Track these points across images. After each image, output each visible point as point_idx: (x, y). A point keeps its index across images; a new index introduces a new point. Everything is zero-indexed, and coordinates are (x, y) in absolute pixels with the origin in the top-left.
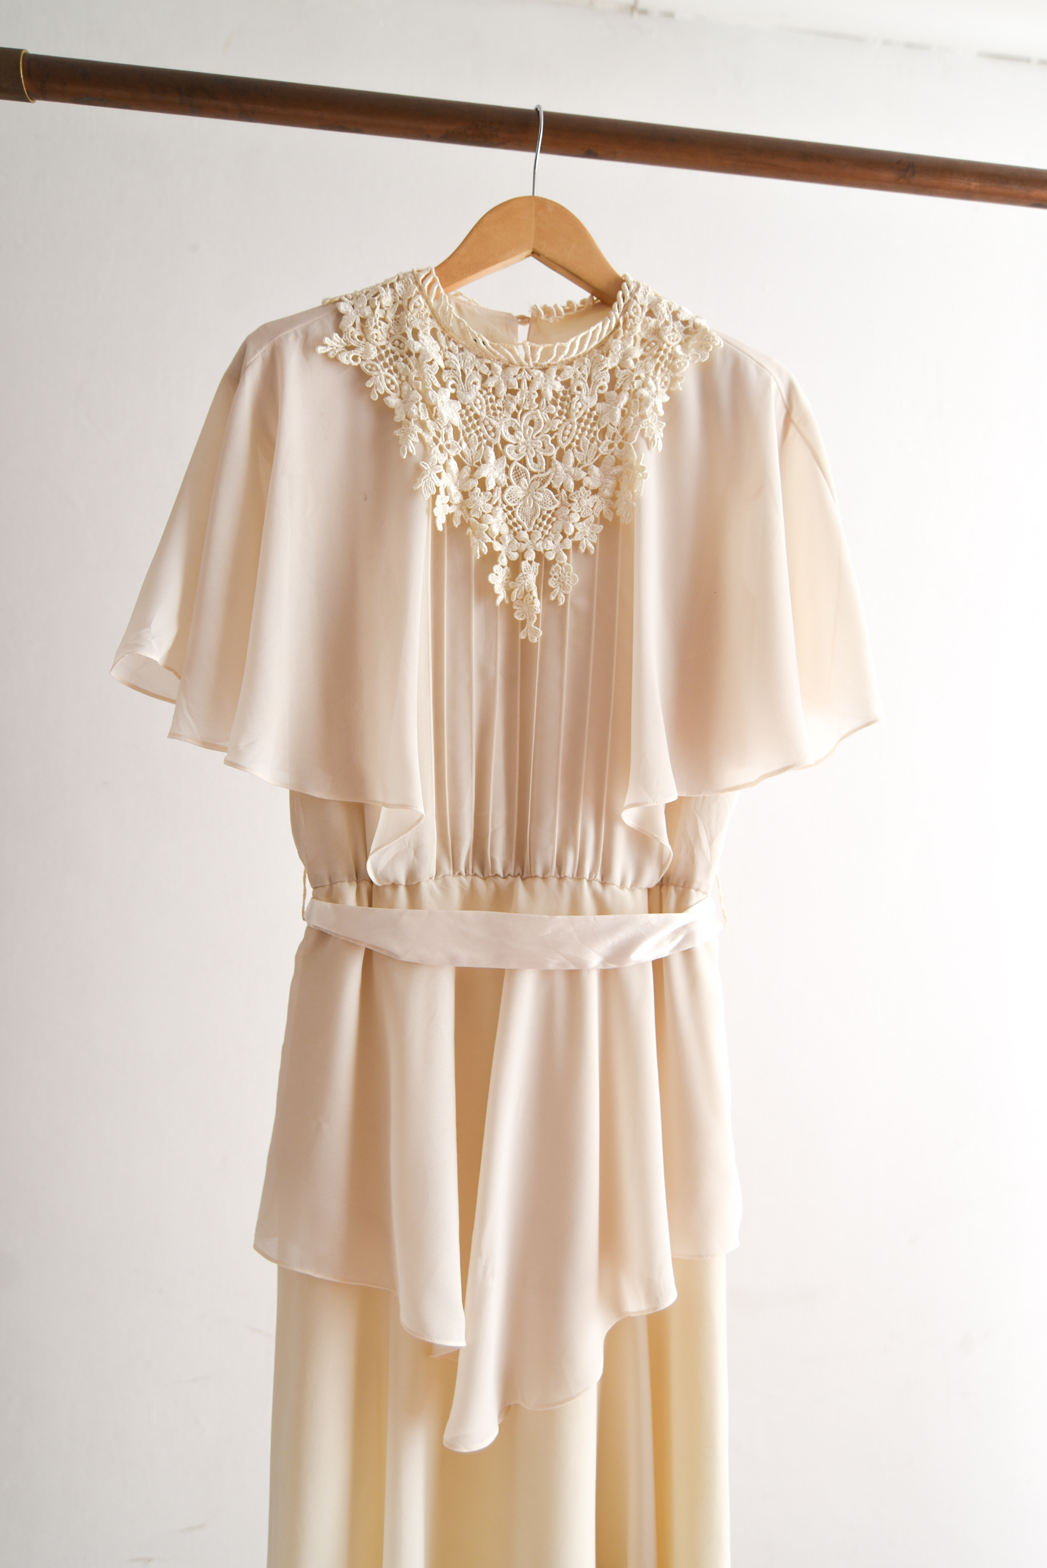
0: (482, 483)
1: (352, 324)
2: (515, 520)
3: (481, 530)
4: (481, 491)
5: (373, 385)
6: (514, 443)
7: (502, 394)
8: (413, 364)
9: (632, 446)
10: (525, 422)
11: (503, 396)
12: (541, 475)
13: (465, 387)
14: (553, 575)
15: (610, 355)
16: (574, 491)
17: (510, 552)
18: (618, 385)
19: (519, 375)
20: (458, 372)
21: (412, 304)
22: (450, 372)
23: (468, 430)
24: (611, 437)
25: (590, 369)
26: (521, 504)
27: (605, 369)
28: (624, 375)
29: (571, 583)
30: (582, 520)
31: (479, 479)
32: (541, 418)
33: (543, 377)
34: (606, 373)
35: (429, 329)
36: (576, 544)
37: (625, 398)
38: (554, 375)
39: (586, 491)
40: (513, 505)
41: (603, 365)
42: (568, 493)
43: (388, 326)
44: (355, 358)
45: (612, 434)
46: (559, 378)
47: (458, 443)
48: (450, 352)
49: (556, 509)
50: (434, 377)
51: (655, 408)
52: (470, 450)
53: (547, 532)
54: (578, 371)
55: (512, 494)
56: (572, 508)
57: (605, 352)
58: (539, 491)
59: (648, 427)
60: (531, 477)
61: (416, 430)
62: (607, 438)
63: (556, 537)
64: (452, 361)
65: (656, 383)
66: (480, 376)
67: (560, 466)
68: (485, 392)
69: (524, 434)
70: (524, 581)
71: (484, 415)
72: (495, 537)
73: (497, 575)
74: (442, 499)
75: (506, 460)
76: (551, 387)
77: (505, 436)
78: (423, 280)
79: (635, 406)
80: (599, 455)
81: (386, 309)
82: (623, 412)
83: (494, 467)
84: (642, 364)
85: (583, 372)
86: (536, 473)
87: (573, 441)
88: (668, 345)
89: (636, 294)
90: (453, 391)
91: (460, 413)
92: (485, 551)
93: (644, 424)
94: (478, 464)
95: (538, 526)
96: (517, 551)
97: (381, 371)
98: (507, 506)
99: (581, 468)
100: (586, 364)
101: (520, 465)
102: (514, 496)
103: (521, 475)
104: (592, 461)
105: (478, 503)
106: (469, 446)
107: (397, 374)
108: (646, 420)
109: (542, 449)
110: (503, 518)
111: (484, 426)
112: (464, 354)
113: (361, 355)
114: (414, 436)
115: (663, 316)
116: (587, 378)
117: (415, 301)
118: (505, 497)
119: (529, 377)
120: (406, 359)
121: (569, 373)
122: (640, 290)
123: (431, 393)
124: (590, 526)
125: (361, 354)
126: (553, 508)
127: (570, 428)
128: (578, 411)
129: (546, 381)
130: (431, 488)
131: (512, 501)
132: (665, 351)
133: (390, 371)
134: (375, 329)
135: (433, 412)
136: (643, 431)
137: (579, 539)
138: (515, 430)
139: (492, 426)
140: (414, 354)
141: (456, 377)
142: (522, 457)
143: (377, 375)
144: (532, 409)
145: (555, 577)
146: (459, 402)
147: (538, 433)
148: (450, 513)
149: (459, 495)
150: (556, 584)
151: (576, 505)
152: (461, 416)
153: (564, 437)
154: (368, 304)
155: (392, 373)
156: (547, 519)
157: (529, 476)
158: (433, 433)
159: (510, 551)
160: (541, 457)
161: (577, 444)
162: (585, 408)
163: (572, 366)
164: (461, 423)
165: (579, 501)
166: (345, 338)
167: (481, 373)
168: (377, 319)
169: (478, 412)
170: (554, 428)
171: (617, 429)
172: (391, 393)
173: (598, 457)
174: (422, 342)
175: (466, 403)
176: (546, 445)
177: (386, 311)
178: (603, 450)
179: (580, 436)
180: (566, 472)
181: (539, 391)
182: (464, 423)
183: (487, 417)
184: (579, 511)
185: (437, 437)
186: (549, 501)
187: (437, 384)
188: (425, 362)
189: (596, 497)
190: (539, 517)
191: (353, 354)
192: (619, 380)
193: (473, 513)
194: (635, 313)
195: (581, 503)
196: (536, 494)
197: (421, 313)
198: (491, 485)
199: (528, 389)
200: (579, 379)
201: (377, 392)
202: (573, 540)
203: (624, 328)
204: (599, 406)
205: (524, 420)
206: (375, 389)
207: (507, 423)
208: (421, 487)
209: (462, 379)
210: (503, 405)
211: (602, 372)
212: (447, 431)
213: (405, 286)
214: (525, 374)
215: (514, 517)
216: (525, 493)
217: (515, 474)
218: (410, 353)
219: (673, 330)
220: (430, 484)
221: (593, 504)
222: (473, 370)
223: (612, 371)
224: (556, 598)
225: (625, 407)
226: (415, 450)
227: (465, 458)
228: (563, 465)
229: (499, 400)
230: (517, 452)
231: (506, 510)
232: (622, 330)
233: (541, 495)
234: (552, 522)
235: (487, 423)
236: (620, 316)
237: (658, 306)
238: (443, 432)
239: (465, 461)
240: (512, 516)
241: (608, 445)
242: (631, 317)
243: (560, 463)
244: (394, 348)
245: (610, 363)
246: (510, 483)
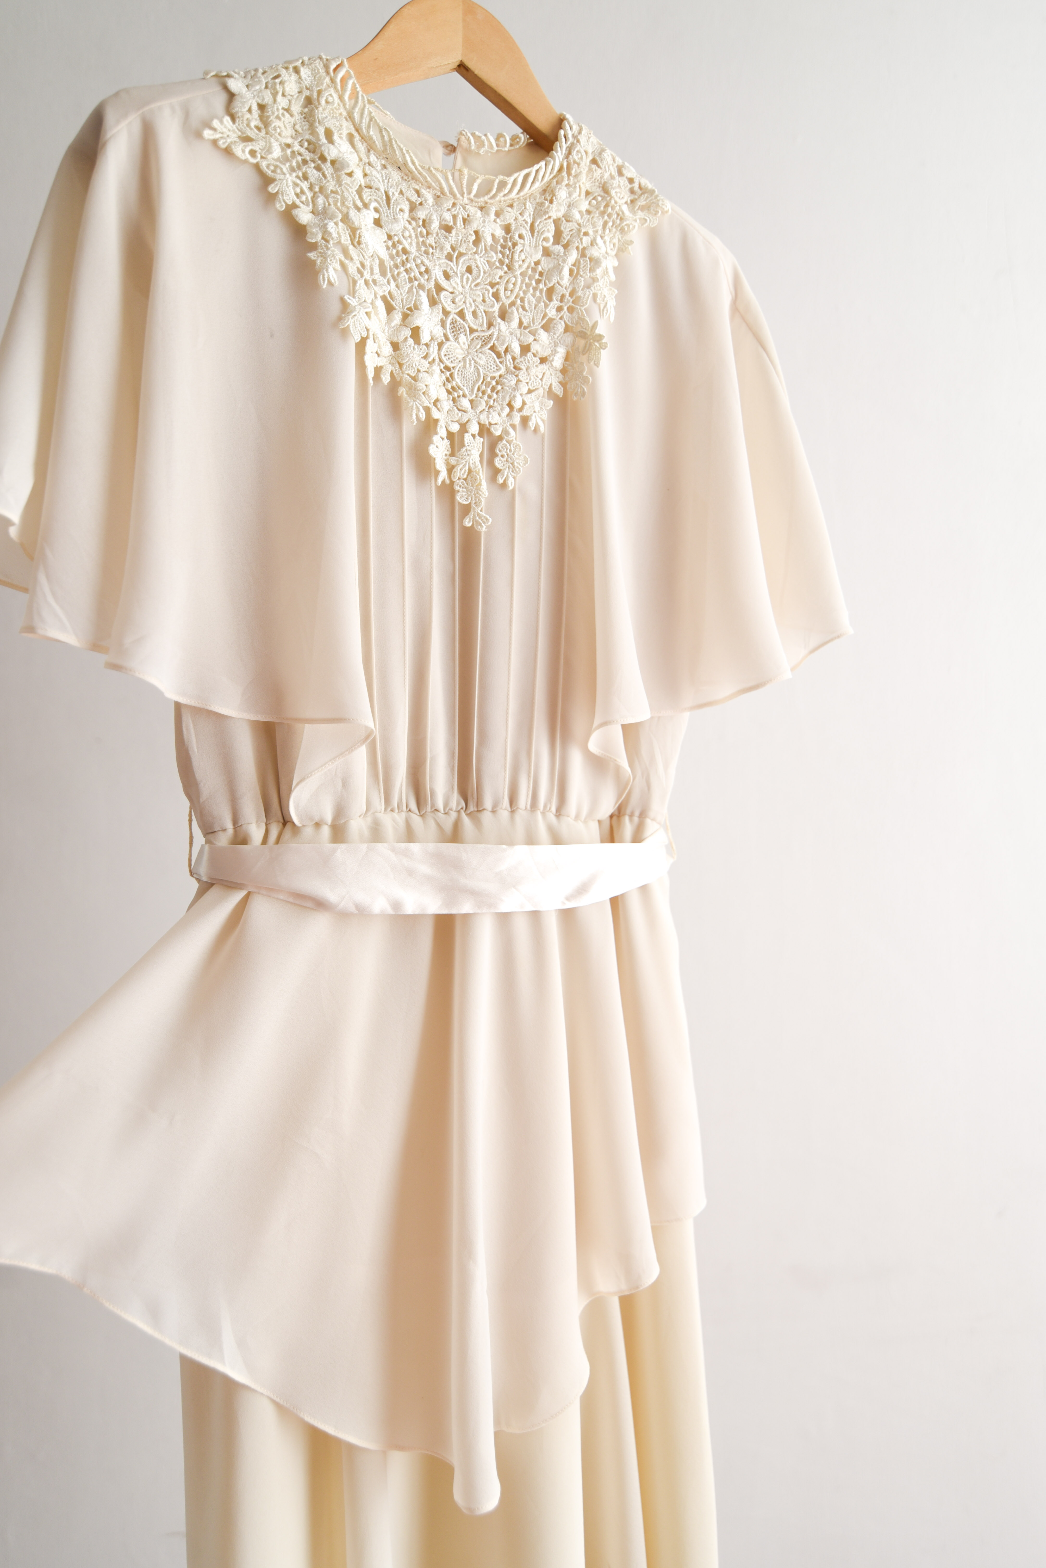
0: (416, 333)
1: (247, 108)
2: (454, 384)
3: (418, 391)
4: (415, 344)
5: (278, 191)
6: (451, 290)
7: (435, 228)
8: (328, 173)
9: (584, 311)
10: (462, 267)
11: (435, 231)
12: (483, 334)
13: (390, 213)
14: (500, 454)
15: (554, 203)
16: (521, 357)
17: (450, 422)
18: (564, 238)
19: (454, 209)
20: (382, 193)
21: (323, 97)
22: (371, 192)
23: (396, 267)
24: (559, 298)
25: (532, 215)
26: (460, 365)
27: (550, 217)
28: (570, 229)
29: (522, 465)
30: (530, 391)
31: (412, 327)
32: (480, 265)
33: (481, 216)
34: (551, 223)
35: (345, 132)
36: (525, 420)
37: (573, 256)
38: (493, 217)
39: (534, 358)
40: (451, 365)
41: (548, 213)
42: (514, 359)
43: (292, 120)
44: (253, 153)
45: (560, 295)
46: (498, 220)
47: (386, 281)
48: (371, 167)
49: (500, 376)
50: (355, 193)
51: (606, 272)
52: (399, 292)
53: (491, 403)
54: (519, 215)
55: (450, 351)
56: (519, 377)
57: (549, 199)
58: (481, 352)
59: (600, 292)
60: (470, 334)
61: (337, 255)
62: (554, 298)
63: (502, 409)
64: (374, 178)
65: (605, 242)
66: (407, 203)
67: (503, 326)
68: (414, 223)
69: (462, 281)
70: (468, 458)
71: (413, 250)
72: (433, 401)
73: (437, 447)
74: (370, 347)
75: (441, 309)
76: (491, 230)
77: (439, 280)
78: (335, 70)
79: (585, 266)
80: (547, 318)
81: (289, 97)
82: (571, 271)
83: (429, 316)
84: (589, 220)
85: (525, 217)
86: (477, 331)
87: (516, 298)
88: (616, 203)
89: (579, 137)
90: (377, 216)
91: (385, 244)
92: (423, 416)
93: (596, 288)
94: (410, 309)
95: (480, 394)
96: (457, 421)
97: (288, 176)
98: (444, 366)
99: (528, 330)
100: (527, 210)
101: (458, 319)
102: (452, 354)
103: (459, 330)
104: (539, 324)
105: (413, 357)
106: (397, 286)
107: (308, 182)
108: (597, 283)
109: (483, 303)
110: (441, 380)
111: (414, 264)
112: (387, 172)
113: (260, 151)
114: (334, 261)
115: (609, 167)
116: (529, 225)
117: (325, 95)
118: (443, 354)
119: (465, 214)
120: (319, 165)
121: (510, 216)
122: (583, 132)
123: (353, 213)
124: (540, 399)
125: (260, 149)
126: (497, 375)
127: (513, 282)
128: (521, 262)
129: (484, 222)
130: (361, 330)
131: (450, 361)
132: (613, 208)
133: (298, 177)
134: (278, 121)
135: (355, 237)
136: (595, 296)
137: (529, 414)
138: (451, 275)
139: (424, 265)
140: (329, 161)
141: (379, 199)
142: (460, 309)
143: (283, 180)
144: (470, 253)
145: (502, 456)
146: (383, 230)
147: (477, 282)
148: (379, 366)
149: (387, 345)
150: (504, 465)
151: (524, 373)
152: (388, 248)
153: (506, 292)
154: (266, 87)
155: (301, 180)
156: (491, 386)
157: (468, 333)
158: (357, 263)
159: (450, 420)
160: (481, 312)
161: (521, 302)
162: (529, 261)
163: (512, 208)
164: (388, 257)
165: (527, 370)
166: (239, 125)
167: (408, 200)
168: (280, 108)
169: (408, 247)
170: (496, 280)
171: (565, 290)
172: (301, 205)
173: (545, 320)
174: (338, 146)
175: (393, 234)
176: (487, 299)
177: (290, 101)
178: (552, 313)
179: (525, 293)
180: (511, 334)
181: (476, 233)
182: (392, 257)
183: (418, 255)
184: (527, 381)
185: (361, 268)
186: (493, 366)
187: (360, 204)
188: (343, 172)
189: (544, 367)
190: (482, 383)
191: (250, 147)
192: (565, 233)
193: (406, 368)
194: (578, 159)
195: (530, 372)
196: (477, 356)
197: (335, 110)
198: (425, 337)
199: (464, 228)
200: (521, 226)
201: (284, 201)
202: (521, 414)
203: (569, 174)
204: (544, 260)
205: (460, 265)
206: (280, 196)
207: (442, 265)
208: (349, 326)
209: (386, 203)
210: (436, 243)
211: (547, 221)
212: (372, 263)
213: (312, 74)
214: (460, 209)
215: (452, 380)
216: (465, 353)
217: (452, 329)
218: (323, 158)
219: (619, 186)
220: (360, 324)
221: (542, 374)
222: (399, 194)
223: (557, 222)
224: (505, 481)
225: (574, 265)
226: (336, 280)
227: (393, 301)
228: (506, 323)
229: (431, 236)
230: (453, 302)
231: (443, 370)
232: (566, 175)
233: (483, 357)
234: (496, 391)
235: (419, 262)
236: (563, 160)
237: (603, 155)
238: (367, 263)
239: (393, 303)
240: (450, 378)
241: (556, 307)
242: (575, 162)
243: (504, 322)
244: (302, 150)
245: (556, 211)
246: (447, 339)
